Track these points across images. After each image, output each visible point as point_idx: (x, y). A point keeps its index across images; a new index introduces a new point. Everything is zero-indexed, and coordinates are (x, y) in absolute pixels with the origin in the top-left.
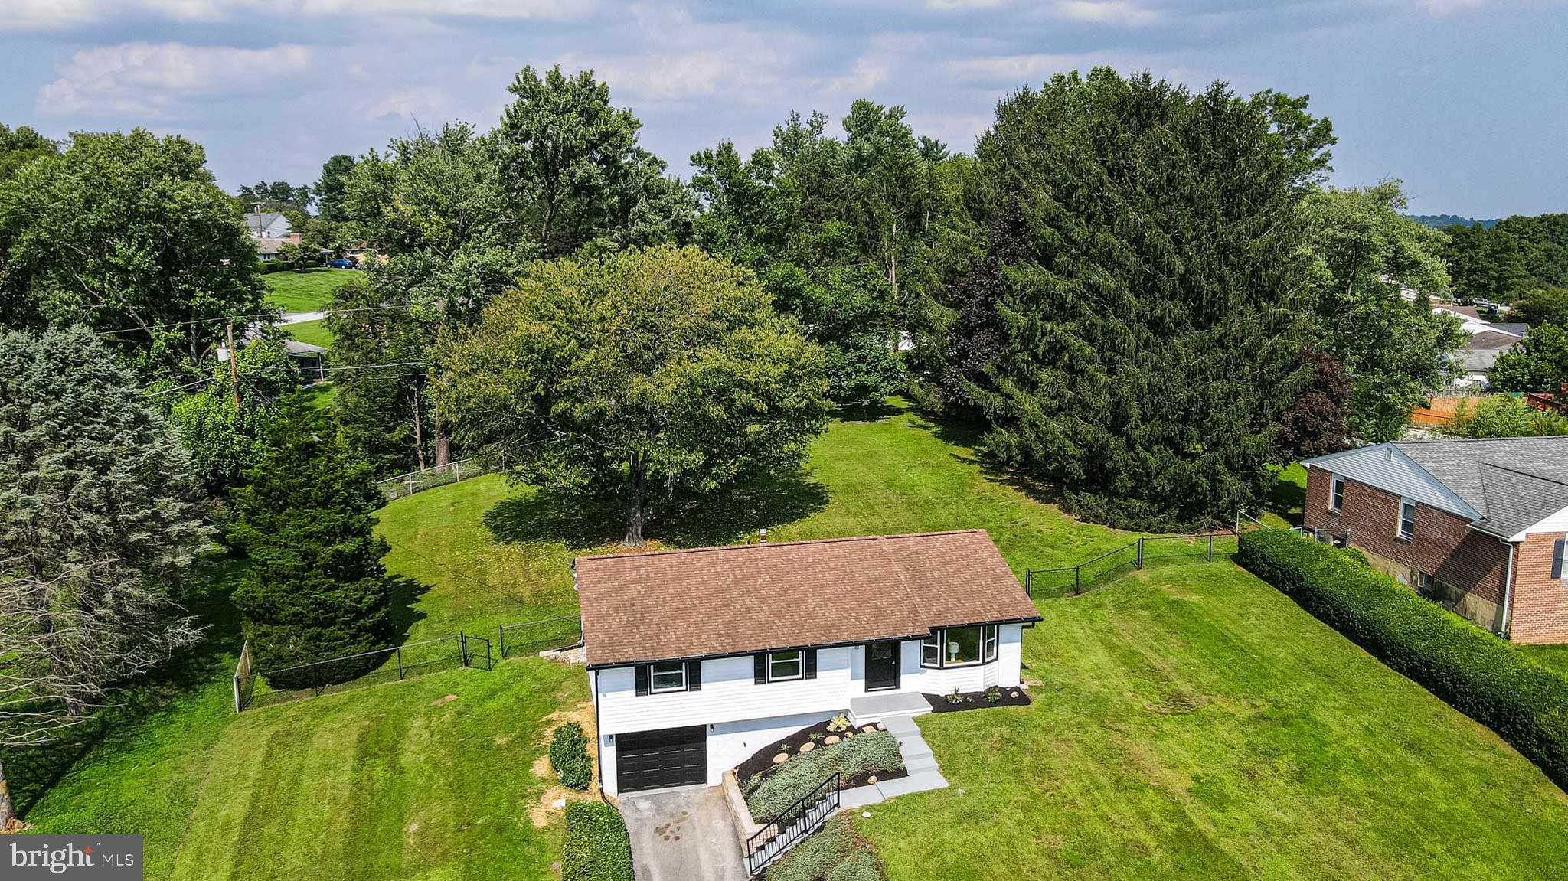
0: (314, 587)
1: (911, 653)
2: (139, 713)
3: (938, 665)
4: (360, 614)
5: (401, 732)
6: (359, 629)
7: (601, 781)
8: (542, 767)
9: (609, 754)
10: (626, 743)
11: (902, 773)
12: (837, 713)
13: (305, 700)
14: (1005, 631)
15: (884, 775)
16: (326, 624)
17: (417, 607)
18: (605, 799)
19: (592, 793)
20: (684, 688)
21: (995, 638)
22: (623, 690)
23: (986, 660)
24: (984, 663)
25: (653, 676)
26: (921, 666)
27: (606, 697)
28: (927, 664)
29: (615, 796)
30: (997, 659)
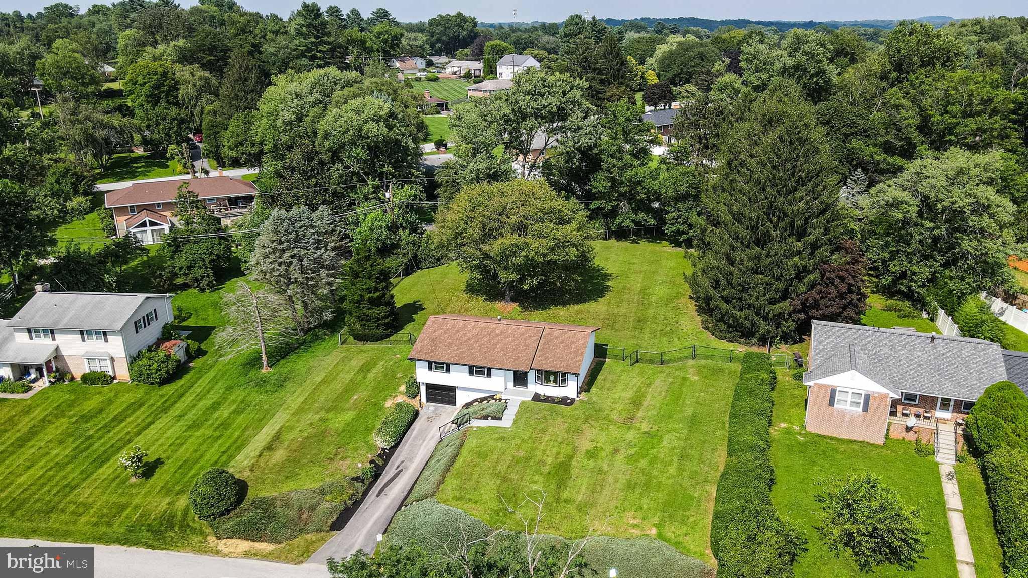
0: (364, 308)
1: (531, 376)
2: (316, 338)
3: (542, 383)
4: (379, 319)
5: (375, 364)
6: (379, 325)
7: (421, 397)
8: (403, 388)
9: (423, 389)
10: (429, 387)
11: (500, 419)
12: (499, 392)
13: (360, 345)
14: (570, 377)
15: (494, 418)
16: (367, 321)
17: (414, 316)
18: (420, 404)
19: (416, 400)
20: (444, 371)
21: (566, 377)
22: (423, 368)
23: (561, 385)
24: (559, 386)
25: (434, 365)
26: (536, 382)
27: (419, 369)
28: (538, 382)
29: (425, 403)
30: (567, 386)
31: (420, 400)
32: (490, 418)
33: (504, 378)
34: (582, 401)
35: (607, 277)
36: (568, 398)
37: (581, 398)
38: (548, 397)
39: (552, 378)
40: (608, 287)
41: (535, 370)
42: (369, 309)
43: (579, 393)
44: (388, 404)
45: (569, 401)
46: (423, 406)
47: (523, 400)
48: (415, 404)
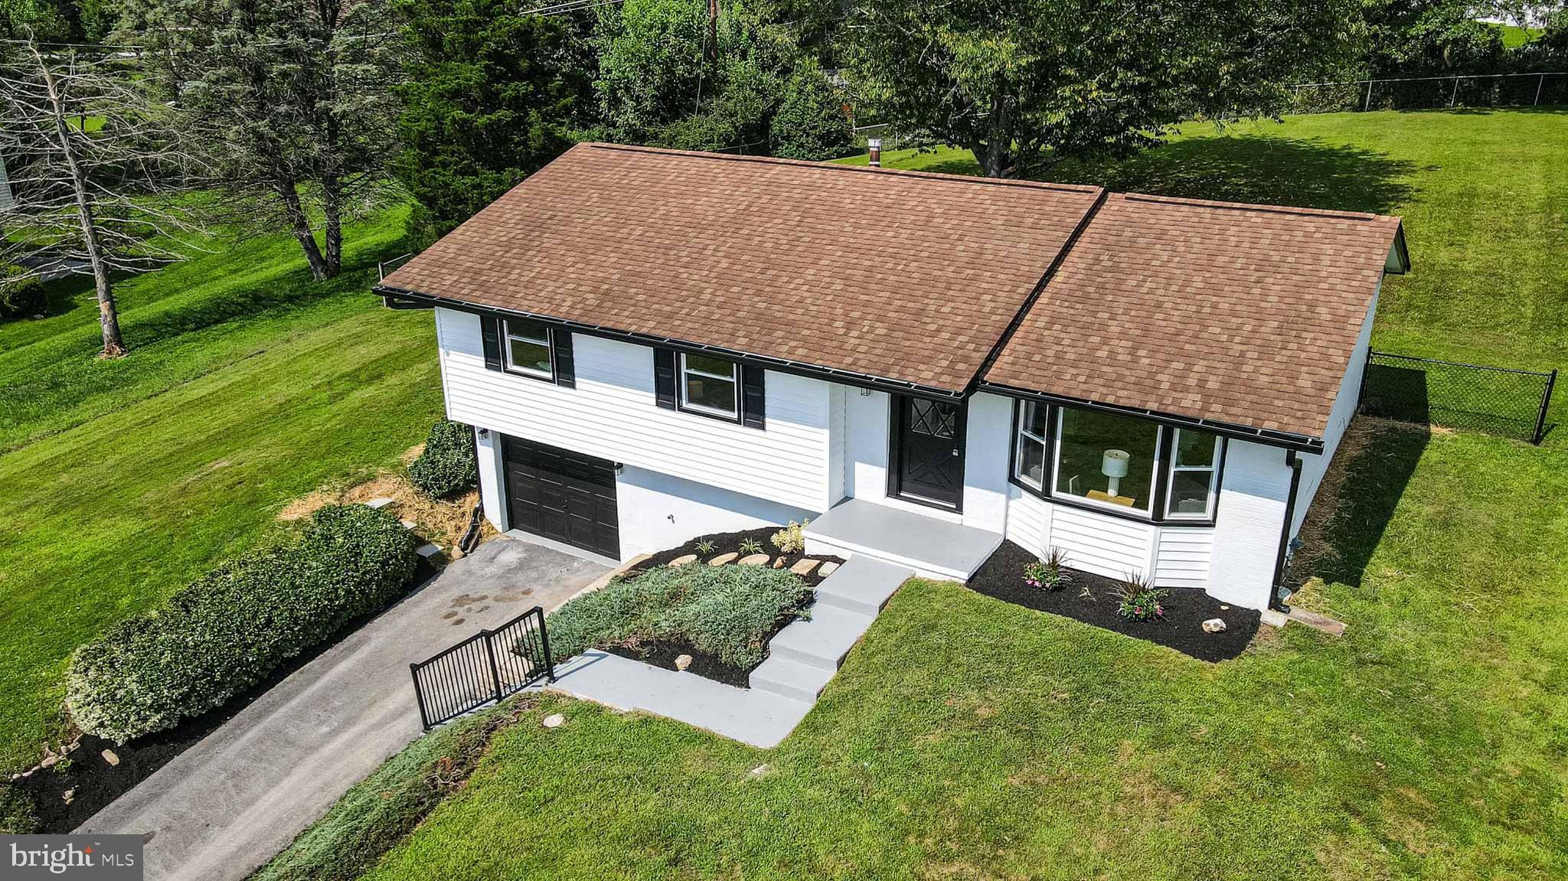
1: (989, 432)
3: (1040, 487)
7: (481, 497)
8: (420, 448)
9: (488, 458)
10: (513, 450)
11: (737, 676)
14: (1237, 455)
15: (708, 664)
18: (474, 528)
19: (462, 510)
20: (549, 376)
21: (1214, 468)
22: (469, 351)
23: (1167, 516)
24: (1158, 520)
25: (508, 339)
26: (1012, 479)
27: (450, 358)
28: (1024, 479)
29: (499, 528)
30: (1211, 524)
31: (479, 512)
32: (683, 660)
33: (827, 432)
34: (1305, 639)
35: (1384, 167)
36: (1213, 607)
37: (1297, 613)
38: (1081, 578)
39: (1114, 464)
40: (1395, 189)
41: (1017, 395)
42: (463, 173)
43: (1285, 578)
44: (299, 509)
45: (1214, 624)
46: (485, 539)
47: (921, 574)
48: (449, 527)
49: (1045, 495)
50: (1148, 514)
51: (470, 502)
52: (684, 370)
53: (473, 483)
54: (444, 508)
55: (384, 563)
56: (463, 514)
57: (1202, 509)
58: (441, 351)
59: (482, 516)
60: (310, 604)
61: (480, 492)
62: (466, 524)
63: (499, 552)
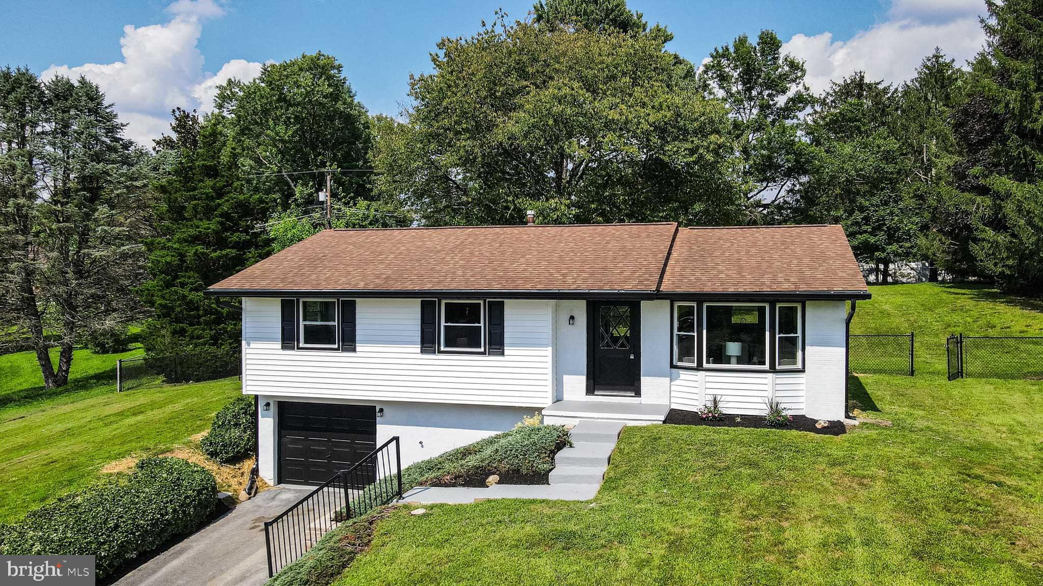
3: (695, 365)
5: (168, 405)
7: (257, 460)
8: (204, 434)
9: (267, 426)
10: (291, 420)
11: (540, 478)
18: (253, 482)
19: (241, 471)
20: (336, 346)
21: (799, 334)
22: (269, 339)
23: (777, 367)
24: (773, 369)
25: (302, 324)
26: (672, 366)
27: (252, 346)
28: (680, 364)
29: (271, 483)
30: (803, 371)
31: (255, 472)
32: (493, 478)
33: (550, 349)
37: (864, 418)
44: (117, 467)
45: (823, 423)
46: (260, 490)
47: (631, 424)
48: (234, 482)
49: (700, 367)
50: (767, 367)
51: (248, 465)
52: (443, 324)
53: (252, 450)
54: (227, 470)
55: (200, 492)
56: (242, 474)
57: (795, 363)
58: (244, 343)
59: (257, 476)
60: (148, 516)
61: (257, 455)
62: (246, 480)
63: (277, 495)
